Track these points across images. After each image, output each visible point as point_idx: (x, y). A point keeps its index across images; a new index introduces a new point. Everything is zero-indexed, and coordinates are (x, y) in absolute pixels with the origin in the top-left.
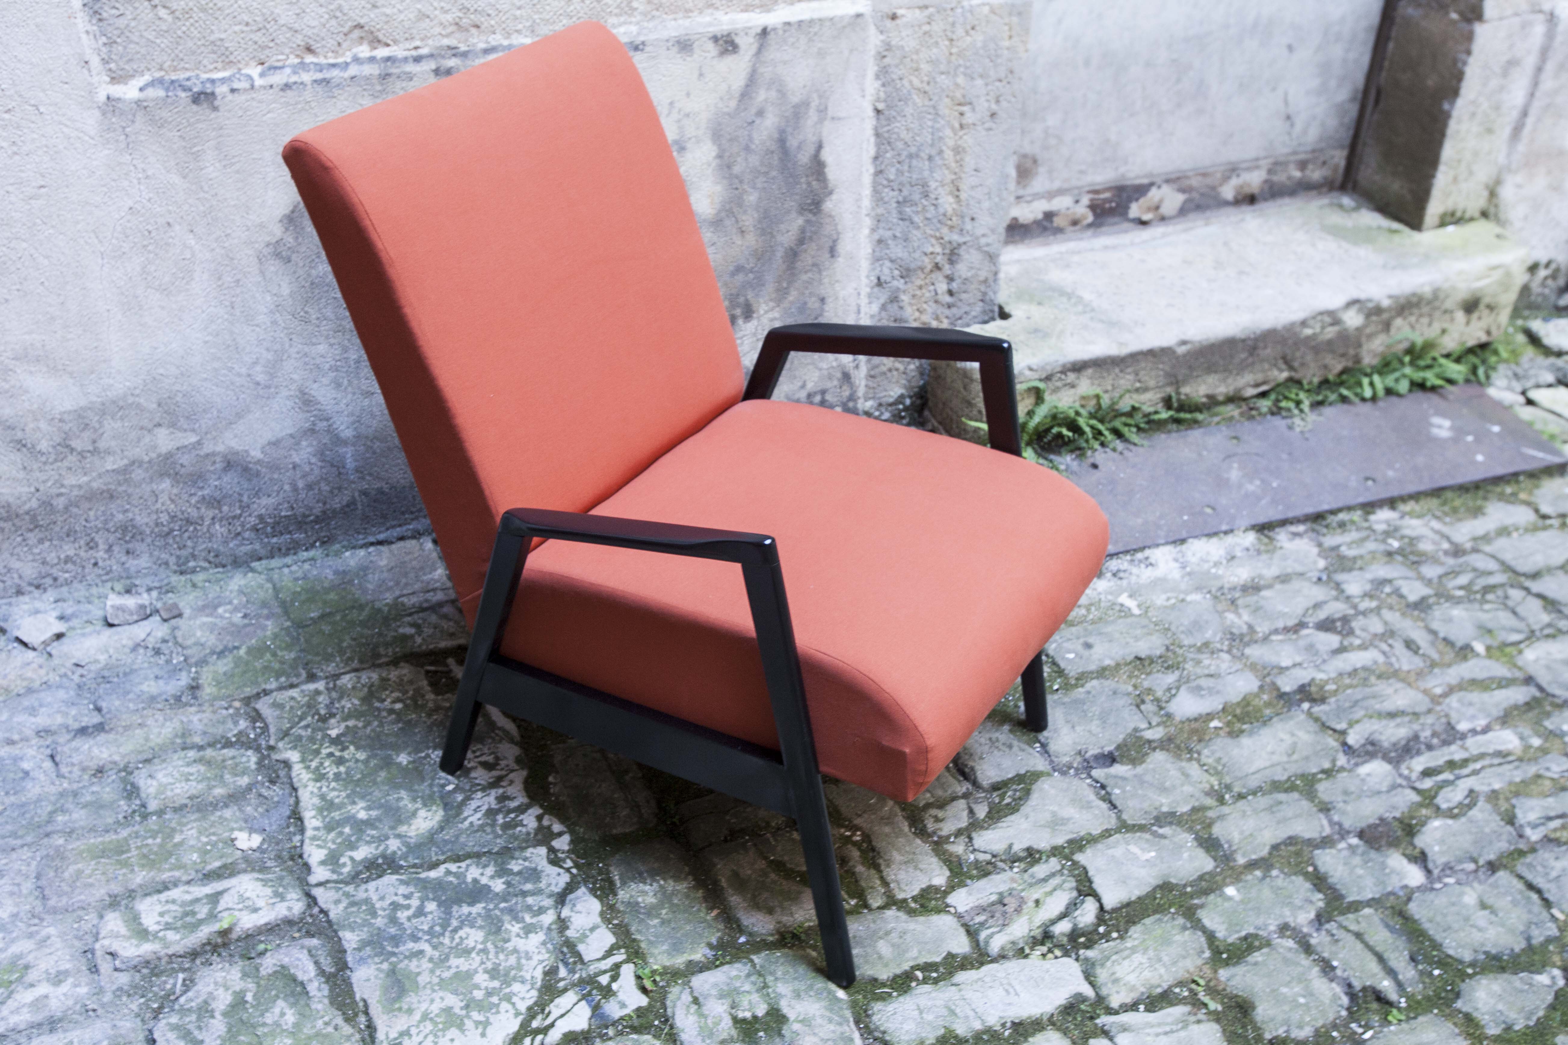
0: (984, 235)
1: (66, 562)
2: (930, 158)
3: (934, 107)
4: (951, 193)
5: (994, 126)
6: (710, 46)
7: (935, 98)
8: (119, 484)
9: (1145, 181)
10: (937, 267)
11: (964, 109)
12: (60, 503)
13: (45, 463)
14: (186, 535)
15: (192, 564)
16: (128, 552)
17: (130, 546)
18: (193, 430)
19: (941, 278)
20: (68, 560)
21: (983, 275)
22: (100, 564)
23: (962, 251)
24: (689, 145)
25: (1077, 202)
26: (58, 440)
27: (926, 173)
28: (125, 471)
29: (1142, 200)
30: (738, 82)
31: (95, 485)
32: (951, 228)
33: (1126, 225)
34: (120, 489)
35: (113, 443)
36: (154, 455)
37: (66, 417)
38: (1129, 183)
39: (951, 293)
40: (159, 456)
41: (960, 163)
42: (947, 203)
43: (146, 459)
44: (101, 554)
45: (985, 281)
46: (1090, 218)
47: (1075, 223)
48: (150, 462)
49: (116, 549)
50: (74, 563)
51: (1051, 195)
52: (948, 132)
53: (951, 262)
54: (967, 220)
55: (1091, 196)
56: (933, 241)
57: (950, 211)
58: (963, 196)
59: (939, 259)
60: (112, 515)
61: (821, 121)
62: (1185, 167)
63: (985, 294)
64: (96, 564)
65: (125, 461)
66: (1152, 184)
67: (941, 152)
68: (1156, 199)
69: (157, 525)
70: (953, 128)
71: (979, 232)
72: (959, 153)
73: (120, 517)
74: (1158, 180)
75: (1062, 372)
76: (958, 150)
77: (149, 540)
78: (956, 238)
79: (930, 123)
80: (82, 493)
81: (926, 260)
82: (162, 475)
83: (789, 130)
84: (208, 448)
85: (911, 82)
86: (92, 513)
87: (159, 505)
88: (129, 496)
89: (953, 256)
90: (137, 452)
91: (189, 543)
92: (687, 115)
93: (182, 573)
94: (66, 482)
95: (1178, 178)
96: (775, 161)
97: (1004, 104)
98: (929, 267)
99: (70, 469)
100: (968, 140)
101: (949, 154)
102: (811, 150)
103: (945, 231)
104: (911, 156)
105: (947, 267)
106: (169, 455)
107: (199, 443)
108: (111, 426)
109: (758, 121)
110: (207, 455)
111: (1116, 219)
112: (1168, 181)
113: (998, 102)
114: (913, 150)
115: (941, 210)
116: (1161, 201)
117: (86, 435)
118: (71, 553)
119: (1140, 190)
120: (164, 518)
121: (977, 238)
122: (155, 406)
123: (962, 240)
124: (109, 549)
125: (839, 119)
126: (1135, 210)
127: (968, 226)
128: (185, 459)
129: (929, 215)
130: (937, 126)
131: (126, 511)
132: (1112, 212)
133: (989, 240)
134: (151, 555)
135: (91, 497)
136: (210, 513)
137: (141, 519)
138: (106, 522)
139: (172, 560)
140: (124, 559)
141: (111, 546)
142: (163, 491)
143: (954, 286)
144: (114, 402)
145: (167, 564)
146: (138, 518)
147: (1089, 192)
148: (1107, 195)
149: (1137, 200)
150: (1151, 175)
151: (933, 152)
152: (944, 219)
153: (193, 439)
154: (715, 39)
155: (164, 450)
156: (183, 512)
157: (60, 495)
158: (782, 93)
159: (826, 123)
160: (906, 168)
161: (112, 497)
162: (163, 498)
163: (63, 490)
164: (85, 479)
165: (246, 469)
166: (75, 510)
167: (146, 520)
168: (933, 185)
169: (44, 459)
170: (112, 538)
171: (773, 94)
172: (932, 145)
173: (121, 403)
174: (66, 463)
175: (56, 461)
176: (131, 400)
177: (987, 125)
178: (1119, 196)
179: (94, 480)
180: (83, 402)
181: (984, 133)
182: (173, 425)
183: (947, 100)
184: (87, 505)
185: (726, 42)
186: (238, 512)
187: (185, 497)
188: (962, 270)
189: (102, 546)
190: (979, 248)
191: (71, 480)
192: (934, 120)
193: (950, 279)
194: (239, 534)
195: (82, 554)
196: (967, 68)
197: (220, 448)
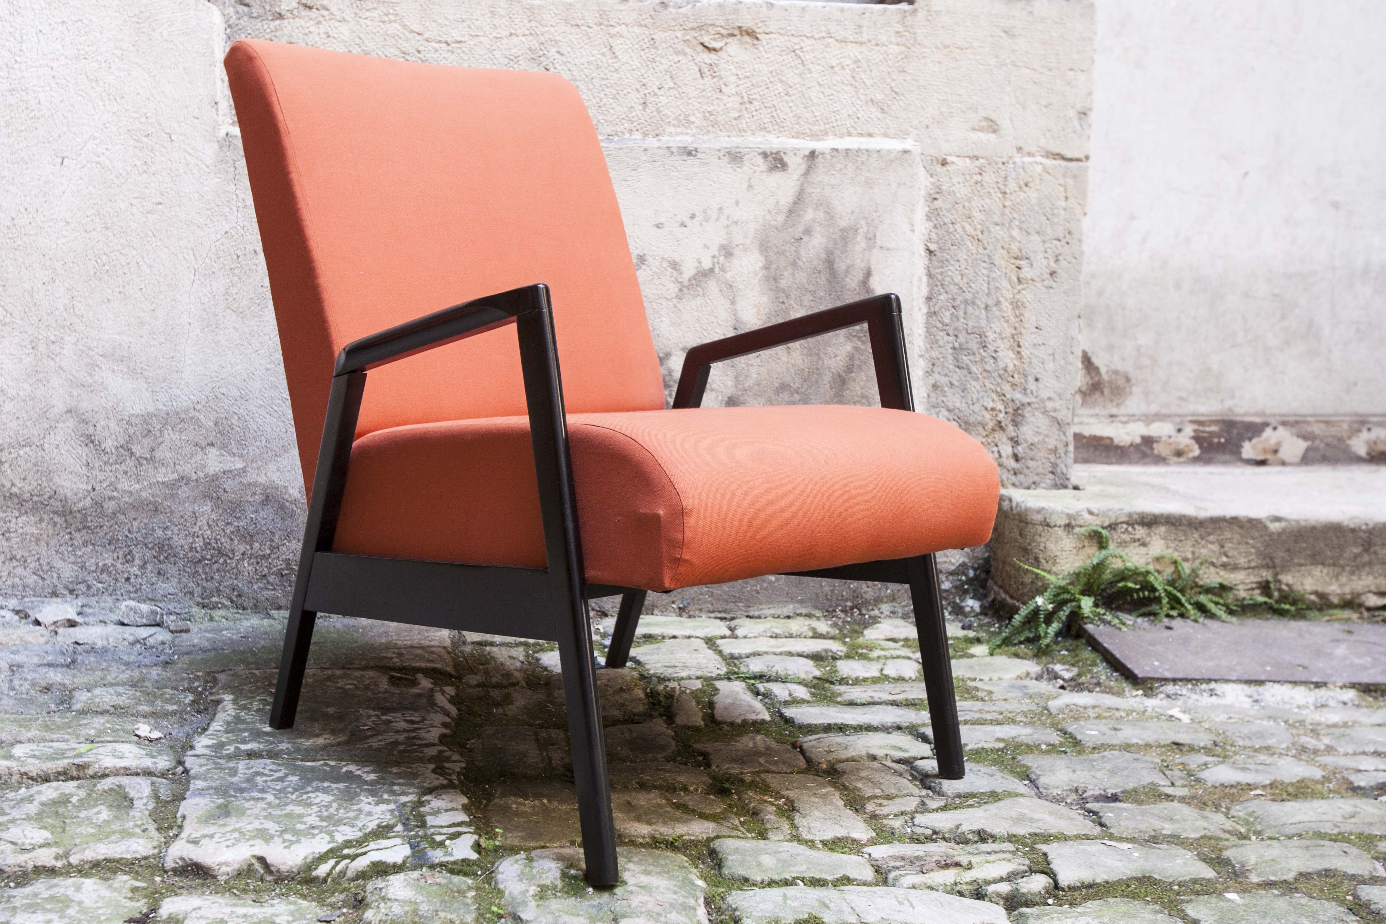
0: (1049, 399)
1: (102, 571)
2: (987, 307)
3: (989, 256)
4: (1011, 348)
5: (1054, 285)
6: (760, 160)
7: (990, 247)
8: (165, 498)
9: (1258, 420)
10: (1000, 426)
11: (1023, 263)
12: (110, 506)
13: (106, 463)
14: (216, 566)
15: (215, 599)
16: (159, 573)
17: (163, 567)
18: (242, 456)
19: (1005, 440)
20: (105, 569)
21: (1052, 443)
22: (132, 580)
23: (1027, 412)
24: (736, 252)
25: (1179, 430)
26: (122, 442)
27: (983, 323)
28: (172, 485)
29: (1255, 440)
30: (787, 199)
31: (144, 494)
32: (1013, 385)
33: (1239, 464)
34: (166, 503)
35: (168, 455)
36: (201, 475)
37: (133, 420)
38: (1238, 419)
39: (1016, 458)
40: (206, 476)
41: (1020, 318)
42: (1007, 358)
43: (194, 477)
44: (135, 570)
45: (1055, 451)
46: (1196, 452)
47: (1179, 454)
48: (197, 481)
49: (150, 567)
50: (109, 574)
51: (1149, 419)
52: (1005, 283)
53: (1016, 424)
54: (1031, 379)
55: (1195, 427)
56: (994, 396)
57: (1011, 368)
58: (1025, 352)
59: (1001, 416)
60: (154, 530)
61: (870, 248)
62: (1303, 411)
63: (1055, 465)
64: (128, 579)
65: (176, 476)
66: (1266, 425)
67: (998, 303)
68: (1273, 442)
69: (191, 548)
70: (1010, 281)
71: (1044, 394)
72: (1018, 307)
73: (160, 533)
74: (1273, 421)
75: (1127, 523)
76: (1017, 305)
77: (180, 564)
78: (1019, 396)
79: (985, 272)
80: (131, 501)
81: (988, 416)
82: (206, 496)
83: (838, 252)
84: (252, 477)
85: (964, 228)
86: (135, 524)
87: (196, 529)
88: (172, 512)
89: (1017, 415)
90: (187, 469)
91: (217, 577)
92: (736, 223)
93: (203, 607)
94: (119, 486)
95: (1297, 422)
96: (823, 279)
97: (1063, 263)
98: (991, 424)
99: (126, 473)
100: (1027, 296)
101: (1006, 306)
102: (860, 277)
103: (1007, 388)
104: (966, 302)
105: (1011, 428)
106: (215, 478)
107: (244, 470)
108: (170, 436)
109: (806, 239)
110: (250, 484)
111: (1227, 457)
112: (1284, 424)
113: (1057, 261)
114: (969, 296)
115: (1001, 365)
116: (1279, 444)
117: (146, 441)
118: (109, 562)
119: (1254, 430)
120: (199, 543)
121: (1043, 401)
122: (212, 424)
123: (1026, 400)
124: (143, 567)
125: (888, 249)
126: (1248, 450)
127: (1032, 385)
128: (229, 485)
129: (988, 368)
130: (994, 275)
131: (166, 528)
132: (1221, 448)
133: (1057, 405)
134: (179, 582)
135: (139, 506)
136: (242, 548)
137: (179, 540)
138: (146, 536)
139: (198, 591)
140: (154, 580)
141: (145, 563)
142: (203, 514)
143: (1020, 450)
144: (177, 413)
145: (192, 593)
146: (176, 538)
147: (1193, 422)
148: (1214, 428)
149: (1250, 439)
150: (1263, 414)
151: (990, 302)
152: (1005, 374)
153: (240, 465)
154: (765, 155)
155: (211, 470)
156: (217, 540)
157: (111, 498)
158: (830, 215)
159: (875, 251)
160: (961, 313)
161: (156, 510)
162: (202, 521)
163: (115, 494)
164: (137, 486)
165: (282, 507)
166: (122, 517)
167: (182, 542)
168: (991, 336)
169: (105, 459)
170: (148, 555)
171: (821, 215)
172: (988, 294)
173: (183, 416)
174: (124, 467)
175: (116, 462)
176: (192, 413)
177: (1046, 283)
178: (1229, 432)
179: (144, 488)
180: (151, 409)
181: (1044, 290)
182: (224, 447)
183: (1004, 252)
184: (133, 514)
185: (775, 159)
186: (268, 552)
187: (221, 524)
188: (1027, 432)
189: (137, 562)
190: (1045, 412)
191: (124, 485)
192: (991, 271)
193: (1015, 442)
194: (265, 576)
195: (119, 566)
196: (1022, 222)
197: (262, 480)
